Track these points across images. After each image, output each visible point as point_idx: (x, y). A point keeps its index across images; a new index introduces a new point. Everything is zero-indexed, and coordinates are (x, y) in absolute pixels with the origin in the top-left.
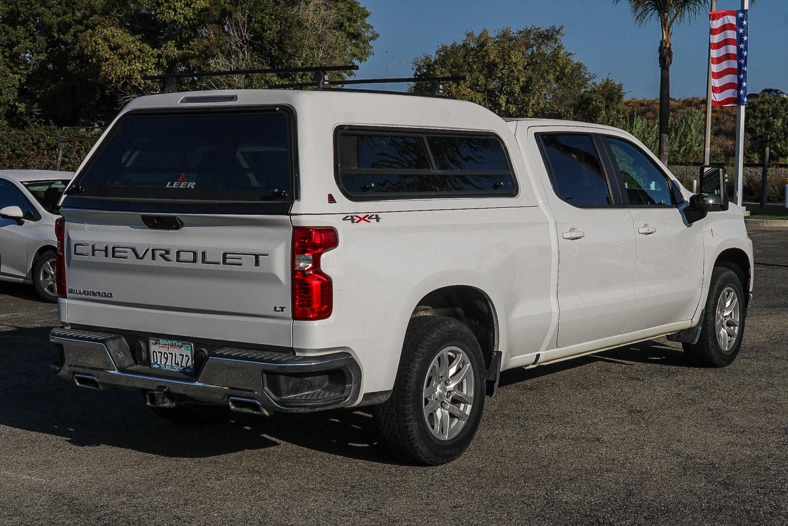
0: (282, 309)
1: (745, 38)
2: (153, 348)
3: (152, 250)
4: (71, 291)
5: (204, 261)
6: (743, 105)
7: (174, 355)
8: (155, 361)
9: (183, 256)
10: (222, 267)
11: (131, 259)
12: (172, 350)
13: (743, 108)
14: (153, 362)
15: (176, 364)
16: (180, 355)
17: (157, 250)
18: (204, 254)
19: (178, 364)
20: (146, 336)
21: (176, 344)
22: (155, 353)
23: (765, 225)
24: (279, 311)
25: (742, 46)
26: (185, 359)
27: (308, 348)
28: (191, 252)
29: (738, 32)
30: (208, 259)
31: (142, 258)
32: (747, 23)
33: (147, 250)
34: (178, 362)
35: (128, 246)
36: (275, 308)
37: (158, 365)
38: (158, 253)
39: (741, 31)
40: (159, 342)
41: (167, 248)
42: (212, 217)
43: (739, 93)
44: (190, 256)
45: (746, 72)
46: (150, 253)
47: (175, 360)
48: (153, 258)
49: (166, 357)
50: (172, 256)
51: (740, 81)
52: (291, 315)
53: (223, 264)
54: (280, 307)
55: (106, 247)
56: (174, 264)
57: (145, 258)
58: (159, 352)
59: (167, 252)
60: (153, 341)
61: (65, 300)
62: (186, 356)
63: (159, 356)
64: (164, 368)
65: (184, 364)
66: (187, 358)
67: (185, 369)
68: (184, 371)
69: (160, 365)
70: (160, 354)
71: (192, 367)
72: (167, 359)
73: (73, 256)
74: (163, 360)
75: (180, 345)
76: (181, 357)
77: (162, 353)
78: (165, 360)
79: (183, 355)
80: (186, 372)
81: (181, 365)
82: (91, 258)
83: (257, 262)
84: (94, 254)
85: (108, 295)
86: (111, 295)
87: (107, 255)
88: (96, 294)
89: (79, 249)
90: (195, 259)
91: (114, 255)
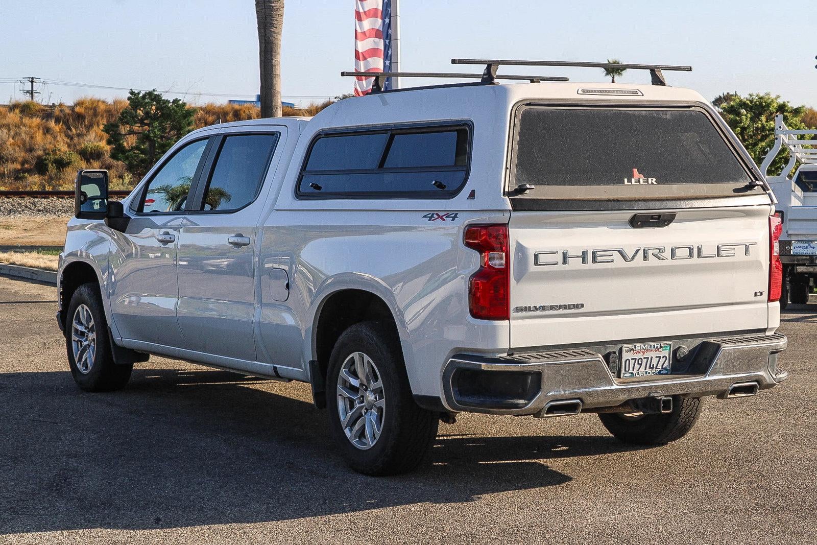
0: (761, 293)
2: (626, 356)
3: (643, 250)
4: (518, 309)
5: (699, 256)
7: (650, 358)
8: (627, 369)
9: (678, 252)
10: (716, 260)
11: (618, 263)
12: (649, 355)
14: (623, 371)
15: (650, 368)
16: (657, 357)
17: (650, 249)
18: (699, 249)
19: (654, 368)
20: (620, 345)
21: (654, 346)
24: (758, 296)
26: (662, 360)
28: (687, 248)
30: (704, 252)
31: (631, 260)
33: (638, 251)
34: (653, 365)
35: (614, 248)
36: (756, 293)
37: (630, 373)
38: (650, 252)
40: (635, 347)
44: (687, 252)
46: (641, 253)
47: (651, 363)
48: (645, 258)
49: (640, 363)
52: (767, 298)
53: (718, 256)
54: (759, 292)
55: (584, 253)
56: (669, 262)
57: (634, 259)
58: (633, 359)
59: (660, 251)
60: (627, 349)
61: (506, 322)
62: (663, 357)
63: (632, 362)
64: (637, 376)
65: (659, 367)
66: (664, 359)
67: (660, 371)
68: (660, 373)
69: (632, 373)
70: (634, 361)
71: (668, 368)
72: (641, 364)
73: (532, 268)
74: (637, 366)
75: (659, 347)
76: (658, 359)
77: (636, 359)
78: (639, 366)
79: (660, 357)
80: (662, 374)
81: (656, 368)
82: (561, 267)
83: (747, 251)
84: (565, 262)
85: (576, 306)
86: (582, 305)
87: (584, 261)
88: (560, 307)
89: (542, 259)
90: (691, 255)
91: (594, 260)
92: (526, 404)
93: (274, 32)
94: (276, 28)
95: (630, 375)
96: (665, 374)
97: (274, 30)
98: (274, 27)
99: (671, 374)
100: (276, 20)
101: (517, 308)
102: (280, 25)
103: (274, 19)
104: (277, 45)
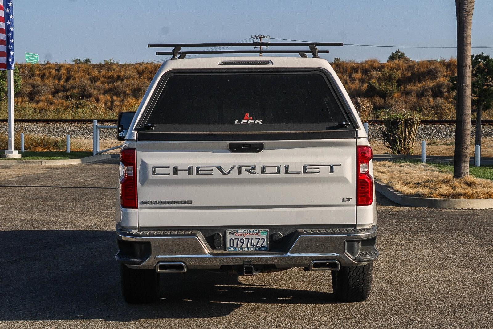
0: (349, 200)
1: (11, 17)
2: (229, 237)
3: (238, 167)
5: (286, 172)
6: (12, 69)
7: (250, 239)
8: (232, 245)
9: (267, 170)
10: (303, 175)
11: (217, 174)
12: (249, 237)
13: (12, 72)
14: (228, 246)
15: (251, 245)
16: (256, 239)
17: (243, 167)
18: (287, 168)
19: (254, 246)
20: (224, 229)
21: (253, 231)
22: (231, 240)
23: (44, 164)
24: (346, 201)
25: (9, 23)
26: (261, 241)
27: (365, 223)
28: (275, 166)
29: (5, 12)
30: (290, 170)
31: (229, 173)
32: (12, 5)
33: (233, 167)
34: (254, 244)
35: (213, 165)
36: (344, 199)
37: (234, 248)
38: (243, 169)
39: (8, 11)
40: (237, 231)
41: (252, 164)
42: (299, 142)
43: (8, 60)
44: (275, 169)
45: (13, 44)
46: (236, 169)
47: (251, 242)
48: (239, 173)
49: (242, 241)
50: (258, 170)
51: (9, 51)
52: (355, 203)
53: (304, 173)
54: (347, 199)
55: (190, 168)
56: (259, 175)
57: (231, 173)
58: (235, 239)
59: (253, 168)
60: (230, 232)
61: (135, 210)
62: (262, 239)
63: (235, 241)
64: (240, 250)
65: (259, 245)
66: (263, 240)
67: (260, 248)
68: (259, 249)
69: (236, 248)
70: (237, 240)
71: (266, 246)
72: (243, 243)
73: (151, 176)
74: (239, 244)
75: (257, 232)
76: (257, 240)
77: (238, 239)
78: (241, 244)
79: (259, 239)
80: (262, 250)
81: (256, 246)
82: (172, 176)
83: (332, 170)
84: (175, 173)
85: (187, 202)
86: (191, 202)
87: (190, 173)
88: (174, 202)
89: (158, 171)
90: (279, 171)
91: (198, 173)
92: (141, 263)
93: (465, 15)
94: (467, 11)
95: (234, 249)
96: (263, 250)
97: (466, 13)
98: (465, 11)
99: (270, 250)
100: (467, 6)
101: (142, 201)
102: (470, 9)
103: (465, 5)
104: (467, 23)
